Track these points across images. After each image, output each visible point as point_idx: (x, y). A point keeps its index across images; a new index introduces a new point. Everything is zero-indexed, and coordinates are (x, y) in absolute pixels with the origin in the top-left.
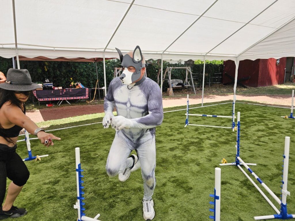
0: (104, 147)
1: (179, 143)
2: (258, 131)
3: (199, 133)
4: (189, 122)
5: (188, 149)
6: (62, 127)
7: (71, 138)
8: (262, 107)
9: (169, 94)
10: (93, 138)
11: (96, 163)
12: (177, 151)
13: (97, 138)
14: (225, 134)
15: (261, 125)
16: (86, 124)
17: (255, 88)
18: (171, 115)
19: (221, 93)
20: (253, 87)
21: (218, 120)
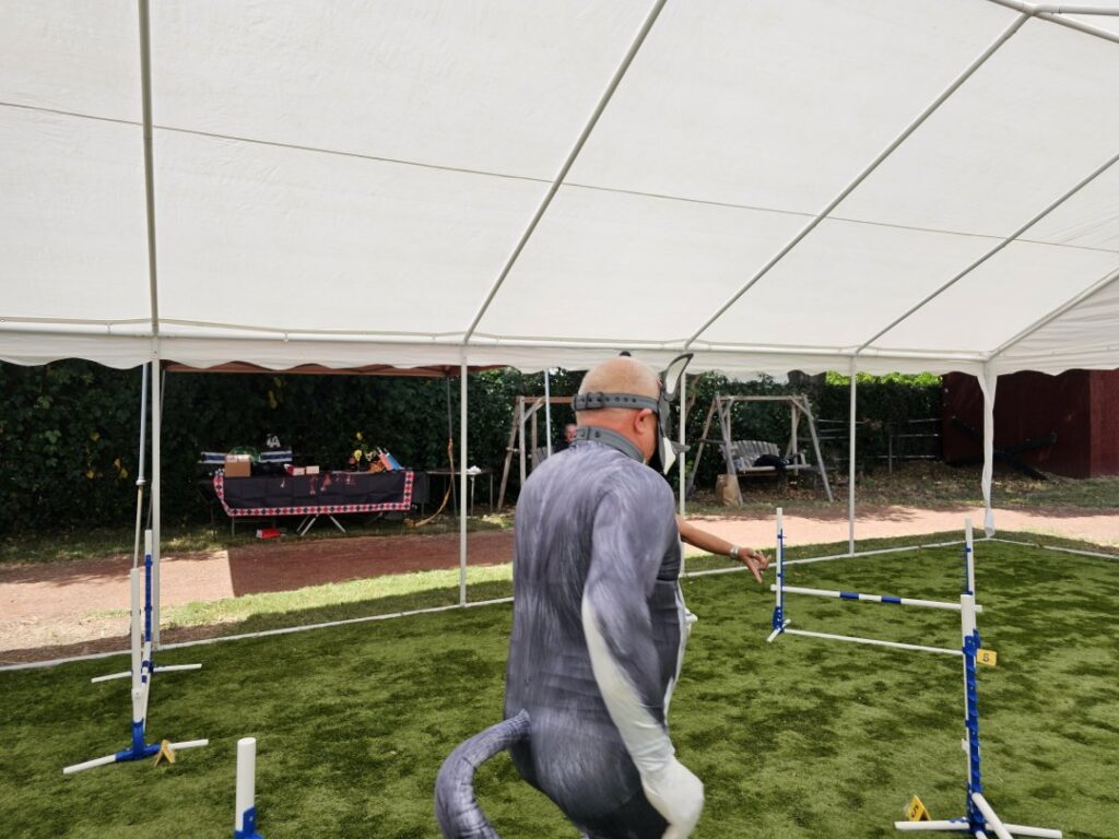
0: (428, 717)
1: (735, 711)
2: (1084, 674)
3: (826, 672)
4: (788, 621)
5: (770, 741)
6: (294, 621)
7: (311, 671)
8: (1103, 563)
9: (725, 496)
10: (395, 676)
11: (382, 786)
12: (721, 749)
13: (407, 678)
14: (934, 682)
15: (1097, 646)
16: (383, 614)
17: (1078, 481)
18: (722, 585)
19: (938, 497)
20: (1071, 477)
21: (912, 615)
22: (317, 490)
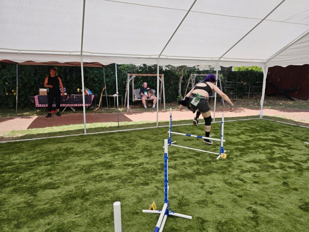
2: (251, 162)
4: (175, 142)
5: (132, 180)
14: (201, 163)
16: (60, 136)
17: (304, 101)
20: (302, 100)
22: (65, 99)
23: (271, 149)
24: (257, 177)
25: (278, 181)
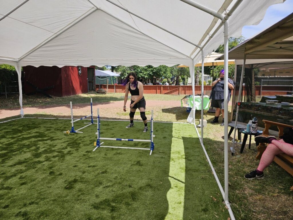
17: (60, 98)
23: (35, 145)
24: (24, 178)
25: (45, 173)
